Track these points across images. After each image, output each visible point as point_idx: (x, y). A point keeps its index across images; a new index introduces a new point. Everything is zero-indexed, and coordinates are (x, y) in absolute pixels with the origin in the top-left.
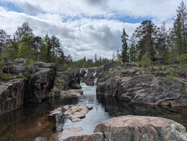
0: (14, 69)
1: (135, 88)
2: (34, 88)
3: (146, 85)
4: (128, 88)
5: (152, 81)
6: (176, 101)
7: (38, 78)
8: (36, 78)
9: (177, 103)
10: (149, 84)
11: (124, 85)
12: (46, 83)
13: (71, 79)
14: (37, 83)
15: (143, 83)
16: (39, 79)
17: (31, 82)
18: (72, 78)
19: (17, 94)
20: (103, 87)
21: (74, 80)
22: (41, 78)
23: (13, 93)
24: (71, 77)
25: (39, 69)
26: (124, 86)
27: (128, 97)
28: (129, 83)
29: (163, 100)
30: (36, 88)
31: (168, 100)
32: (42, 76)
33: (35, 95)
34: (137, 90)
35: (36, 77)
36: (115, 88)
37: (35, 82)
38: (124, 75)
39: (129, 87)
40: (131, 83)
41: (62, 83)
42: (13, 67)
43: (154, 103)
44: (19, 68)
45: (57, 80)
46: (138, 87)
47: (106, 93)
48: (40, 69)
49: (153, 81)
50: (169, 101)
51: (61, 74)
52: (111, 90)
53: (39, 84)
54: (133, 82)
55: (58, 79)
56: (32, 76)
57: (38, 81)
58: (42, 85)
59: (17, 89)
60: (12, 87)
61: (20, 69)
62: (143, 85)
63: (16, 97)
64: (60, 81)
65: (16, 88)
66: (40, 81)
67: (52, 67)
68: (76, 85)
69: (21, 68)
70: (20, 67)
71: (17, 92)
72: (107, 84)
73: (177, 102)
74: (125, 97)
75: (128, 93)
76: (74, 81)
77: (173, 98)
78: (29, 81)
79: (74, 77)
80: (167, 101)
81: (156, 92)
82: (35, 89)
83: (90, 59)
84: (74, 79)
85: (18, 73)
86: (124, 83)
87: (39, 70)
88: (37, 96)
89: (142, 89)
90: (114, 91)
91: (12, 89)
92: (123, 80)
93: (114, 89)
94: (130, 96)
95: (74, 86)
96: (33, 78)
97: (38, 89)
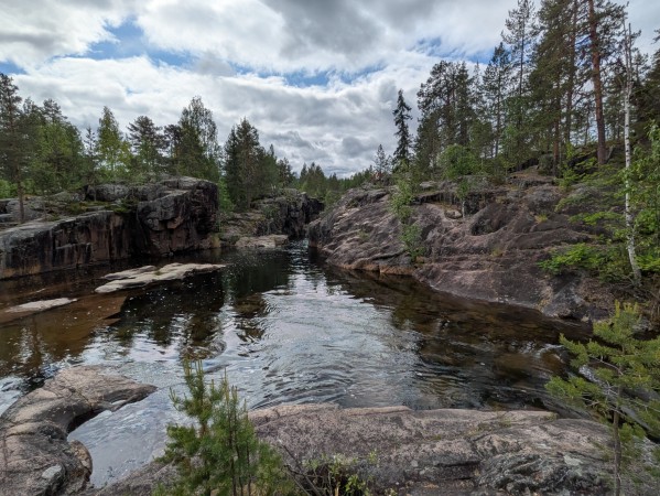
3: (368, 224)
4: (339, 232)
6: (390, 261)
7: (152, 209)
8: (148, 210)
9: (391, 266)
10: (374, 223)
11: (337, 225)
12: (172, 220)
13: (289, 214)
14: (153, 219)
15: (367, 220)
16: (155, 210)
17: (139, 217)
18: (293, 213)
19: (90, 237)
22: (159, 209)
23: (80, 237)
25: (166, 192)
26: (335, 228)
27: (329, 251)
28: (347, 221)
29: (369, 258)
30: (151, 229)
32: (162, 206)
33: (153, 242)
34: (347, 237)
35: (148, 207)
37: (148, 217)
38: (358, 204)
39: (342, 229)
40: (350, 220)
41: (255, 221)
42: (103, 189)
44: (116, 191)
45: (249, 216)
46: (354, 229)
48: (170, 192)
49: (385, 217)
50: (378, 262)
52: (326, 236)
53: (156, 222)
54: (354, 218)
55: (251, 214)
56: (141, 205)
57: (153, 215)
58: (163, 222)
59: (91, 228)
60: (75, 225)
61: (118, 193)
62: (363, 226)
63: (88, 244)
64: (252, 218)
65: (87, 228)
66: (157, 216)
67: (198, 188)
69: (121, 190)
70: (119, 188)
71: (90, 234)
73: (392, 263)
74: (325, 250)
76: (296, 218)
77: (388, 254)
78: (137, 215)
79: (298, 211)
81: (374, 240)
85: (112, 200)
86: (340, 220)
88: (157, 244)
89: (358, 233)
91: (76, 228)
92: (346, 214)
94: (331, 249)
96: (143, 210)
97: (157, 231)
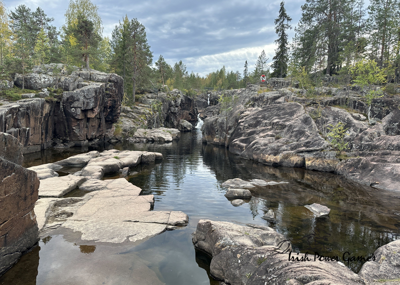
0: (33, 81)
1: (259, 128)
2: (69, 116)
3: (279, 122)
4: (248, 128)
5: (293, 115)
6: (315, 155)
7: (76, 99)
8: (72, 100)
9: (317, 159)
10: (285, 121)
11: (243, 122)
12: (92, 110)
13: (169, 109)
14: (75, 108)
15: (276, 119)
16: (78, 100)
17: (63, 106)
18: (173, 108)
19: (29, 123)
20: (212, 124)
21: (176, 111)
22: (82, 98)
23: (22, 122)
24: (170, 105)
25: (83, 83)
26: (241, 124)
27: (242, 144)
28: (252, 119)
29: (292, 152)
30: (74, 118)
31: (302, 152)
32: (84, 96)
33: (73, 129)
34: (260, 133)
35: (72, 96)
36: (230, 128)
37: (72, 106)
38: (254, 104)
39: (250, 126)
40: (256, 118)
41: (146, 115)
42: (31, 78)
43: (275, 155)
44: (43, 80)
45: (137, 109)
46: (264, 126)
47: (217, 137)
48: (86, 83)
49: (295, 116)
50: (303, 154)
51: (148, 98)
52: (224, 131)
53: (79, 110)
54: (260, 116)
55: (140, 108)
56: (66, 95)
57: (76, 104)
58: (85, 111)
59: (30, 115)
60: (19, 110)
61: (44, 82)
62: (273, 123)
63: (28, 129)
64: (142, 111)
65: (27, 114)
66: (80, 106)
68: (183, 122)
69: (46, 80)
70: (44, 78)
71: (29, 120)
72: (220, 120)
73: (317, 156)
74: (237, 144)
75: (245, 136)
76: (175, 113)
77: (311, 149)
78: (61, 103)
79: (177, 107)
80: (301, 154)
81: (291, 136)
82: (73, 120)
83: (235, 72)
84: (177, 109)
85: (40, 89)
86: (245, 118)
87: (83, 86)
88: (77, 131)
89: (271, 129)
90: (229, 134)
91: (20, 113)
92: (247, 113)
93: (228, 130)
94: (245, 143)
95: (175, 123)
96: (68, 99)
97: (78, 120)
